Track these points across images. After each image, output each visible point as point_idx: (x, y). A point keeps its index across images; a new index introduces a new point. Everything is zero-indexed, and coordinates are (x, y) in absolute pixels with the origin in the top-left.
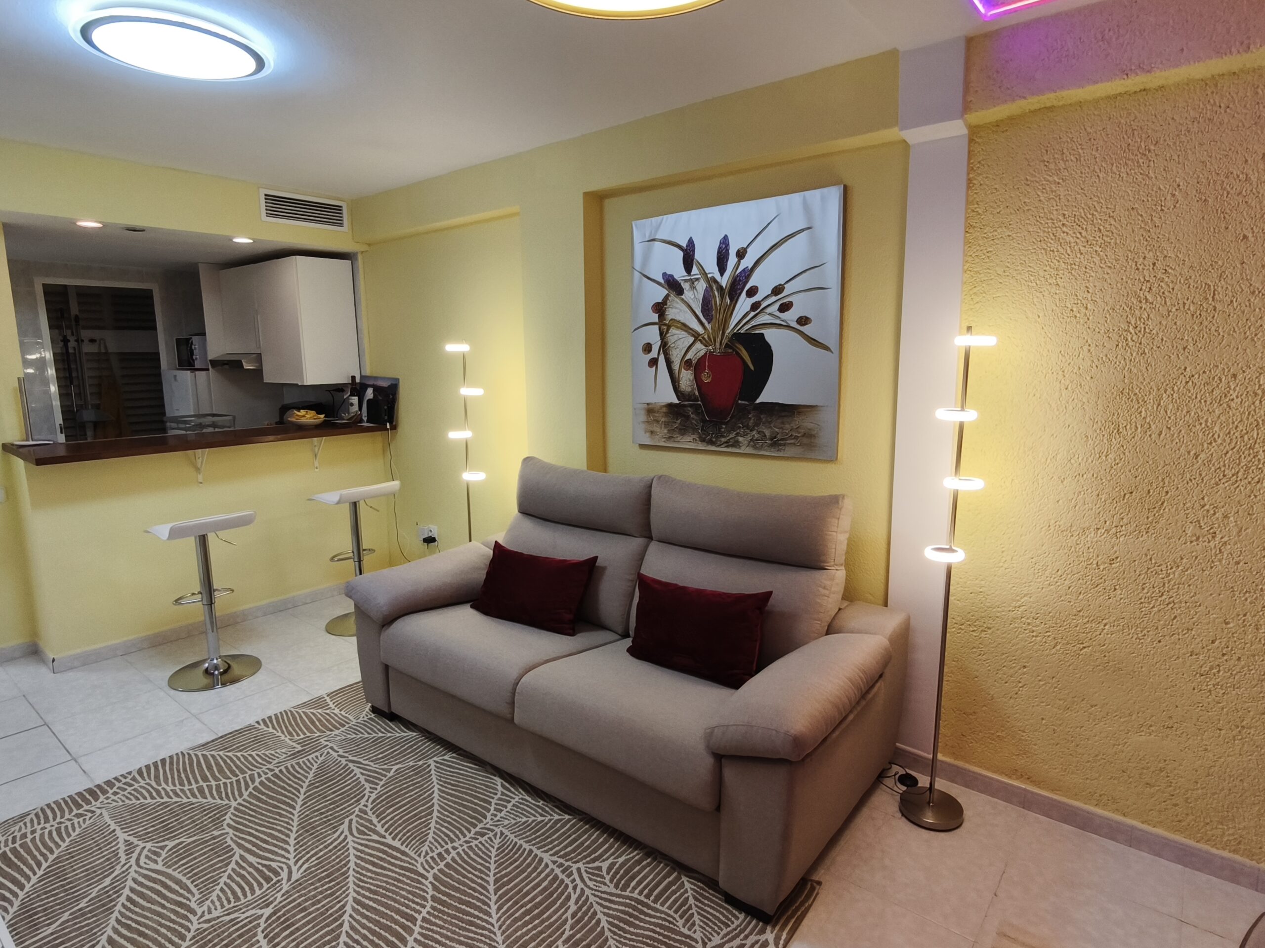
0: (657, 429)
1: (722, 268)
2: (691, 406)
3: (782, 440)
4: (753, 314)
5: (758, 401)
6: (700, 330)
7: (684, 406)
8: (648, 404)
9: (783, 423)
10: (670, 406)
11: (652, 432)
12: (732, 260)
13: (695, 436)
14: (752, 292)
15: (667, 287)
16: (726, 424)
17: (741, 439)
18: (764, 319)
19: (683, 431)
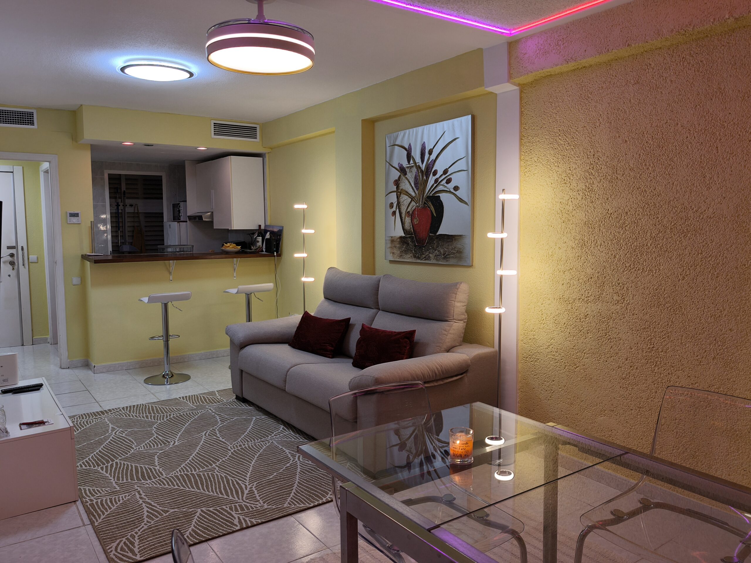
0: (395, 251)
1: (423, 161)
2: (410, 237)
3: (448, 255)
4: (435, 185)
5: (438, 234)
6: (413, 194)
7: (407, 237)
8: (392, 237)
9: (448, 245)
10: (401, 237)
11: (393, 253)
12: (427, 156)
13: (411, 255)
14: (435, 173)
15: (400, 171)
16: (424, 247)
17: (431, 255)
18: (440, 188)
19: (406, 252)
